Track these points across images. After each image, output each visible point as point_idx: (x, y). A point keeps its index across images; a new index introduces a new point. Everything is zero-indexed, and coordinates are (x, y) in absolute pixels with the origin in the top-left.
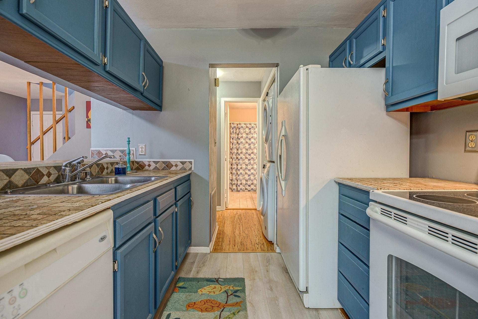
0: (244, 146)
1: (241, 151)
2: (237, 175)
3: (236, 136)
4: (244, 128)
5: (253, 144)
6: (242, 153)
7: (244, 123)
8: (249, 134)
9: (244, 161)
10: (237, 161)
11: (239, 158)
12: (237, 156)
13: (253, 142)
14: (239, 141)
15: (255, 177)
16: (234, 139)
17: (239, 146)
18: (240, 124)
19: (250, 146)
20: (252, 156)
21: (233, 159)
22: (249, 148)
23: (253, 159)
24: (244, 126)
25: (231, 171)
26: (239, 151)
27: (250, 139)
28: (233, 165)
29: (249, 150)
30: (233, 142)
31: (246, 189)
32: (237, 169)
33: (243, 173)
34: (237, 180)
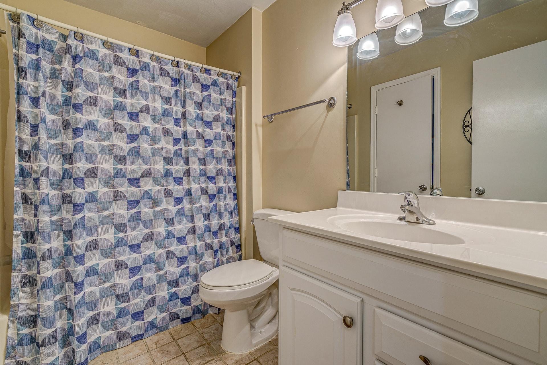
0: (106, 143)
1: (90, 166)
2: (69, 289)
3: (60, 93)
4: (102, 63)
5: (149, 138)
6: (93, 173)
7: (105, 38)
8: (129, 92)
9: (106, 213)
10: (69, 216)
11: (77, 201)
12: (68, 191)
13: (150, 131)
14: (78, 115)
15: (162, 272)
16: (43, 103)
17: (79, 140)
18: (81, 38)
19: (133, 145)
20: (147, 188)
21: (36, 207)
22: (129, 154)
23: (150, 198)
24: (103, 52)
25: (30, 268)
26: (79, 165)
27: (133, 116)
28: (39, 238)
29: (133, 163)
30: (35, 117)
31: (121, 336)
32: (68, 252)
33: (101, 266)
34: (70, 311)
